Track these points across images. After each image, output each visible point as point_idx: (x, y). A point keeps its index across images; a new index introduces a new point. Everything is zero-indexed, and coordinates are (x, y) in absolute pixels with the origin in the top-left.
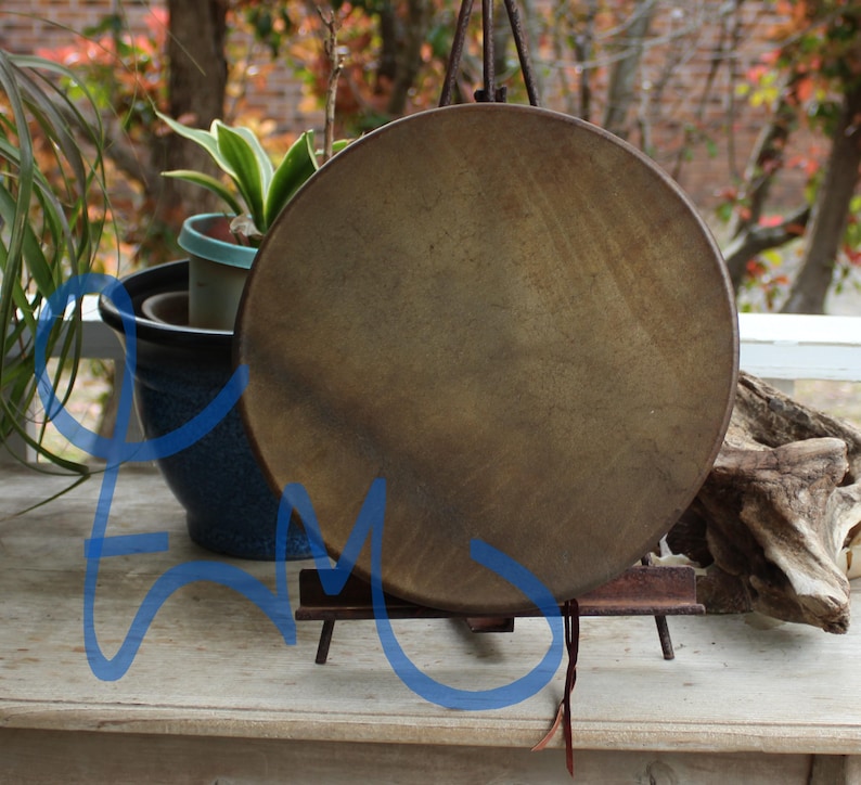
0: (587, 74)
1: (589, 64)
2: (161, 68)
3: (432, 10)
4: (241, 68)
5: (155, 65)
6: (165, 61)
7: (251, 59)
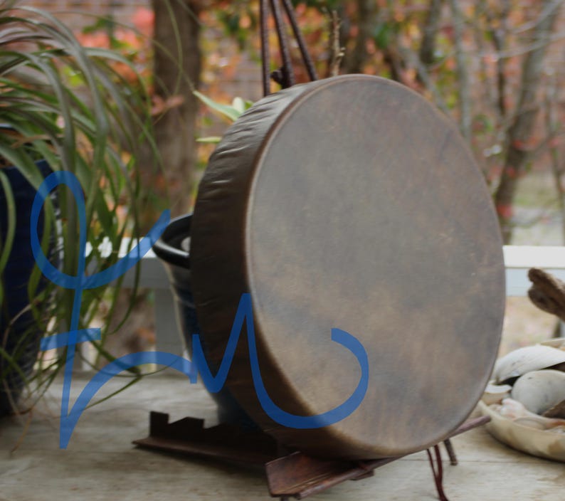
0: (502, 62)
1: (504, 54)
2: (147, 59)
3: (376, 9)
4: (212, 60)
5: (141, 56)
6: (151, 54)
7: (221, 53)
